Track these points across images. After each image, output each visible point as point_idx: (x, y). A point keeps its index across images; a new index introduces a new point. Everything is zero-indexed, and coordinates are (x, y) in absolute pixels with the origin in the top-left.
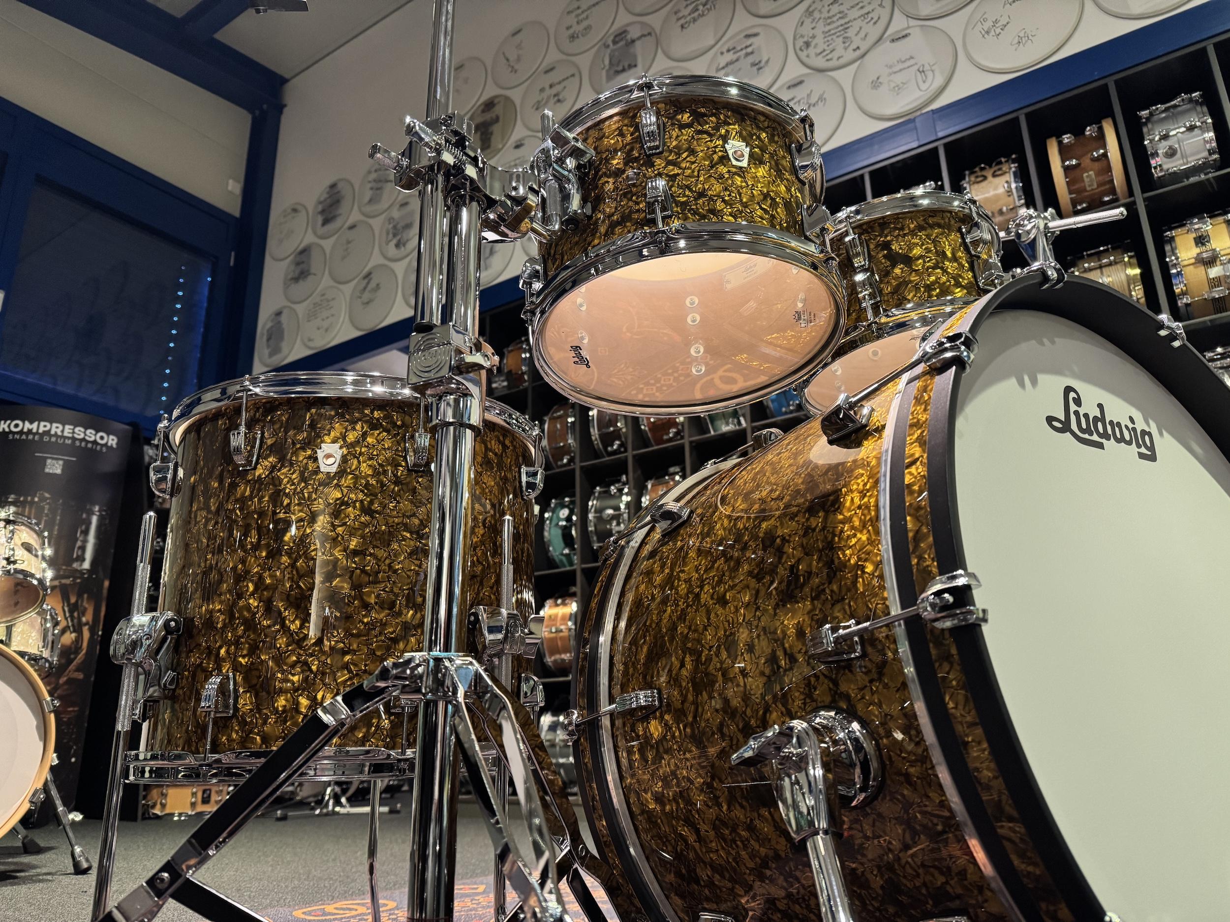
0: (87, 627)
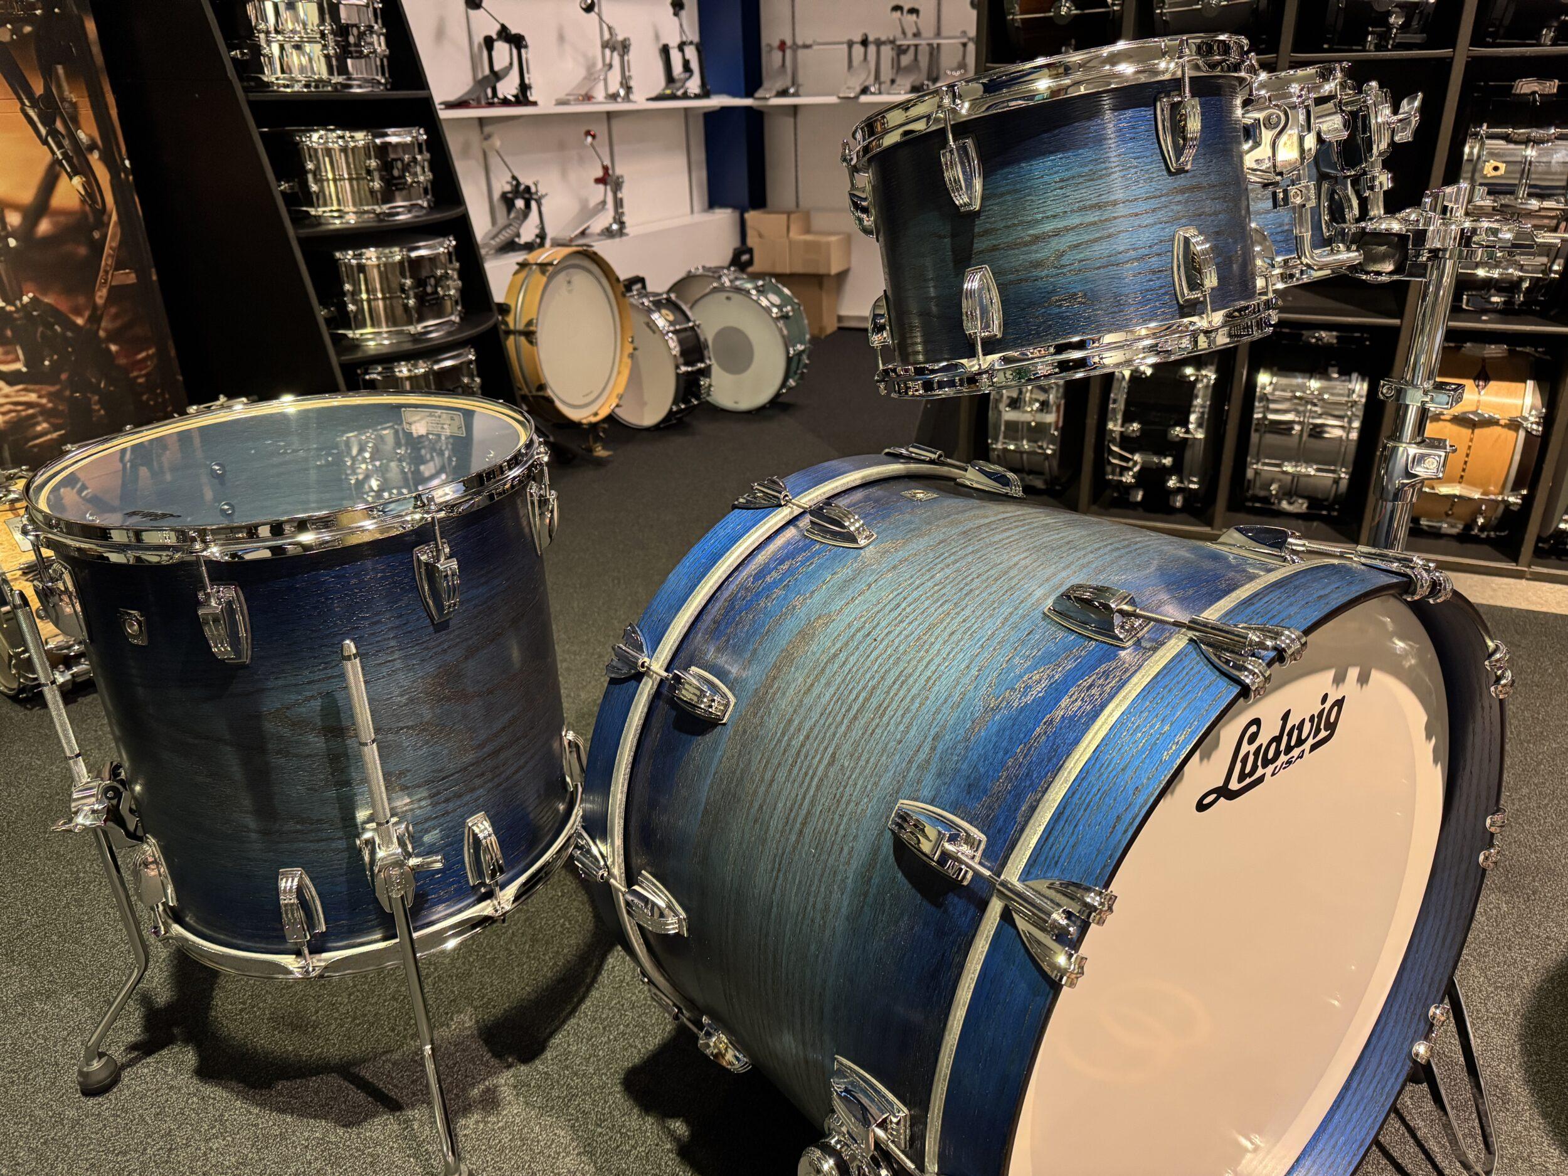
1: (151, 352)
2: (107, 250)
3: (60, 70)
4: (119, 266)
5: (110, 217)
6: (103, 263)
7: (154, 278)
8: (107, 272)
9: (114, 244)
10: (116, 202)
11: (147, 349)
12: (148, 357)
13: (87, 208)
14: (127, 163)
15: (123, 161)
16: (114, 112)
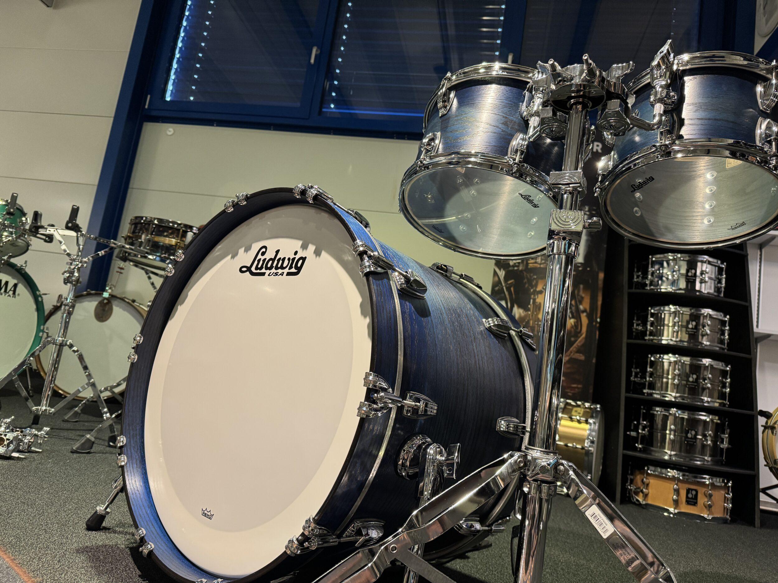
0: (585, 314)
1: (579, 386)
2: (575, 345)
3: (581, 286)
4: (578, 351)
5: (581, 335)
6: (571, 349)
7: (594, 361)
8: (571, 352)
9: (579, 344)
10: (587, 331)
11: (578, 384)
12: (577, 388)
13: (573, 330)
14: (598, 320)
15: (596, 318)
16: (600, 303)
